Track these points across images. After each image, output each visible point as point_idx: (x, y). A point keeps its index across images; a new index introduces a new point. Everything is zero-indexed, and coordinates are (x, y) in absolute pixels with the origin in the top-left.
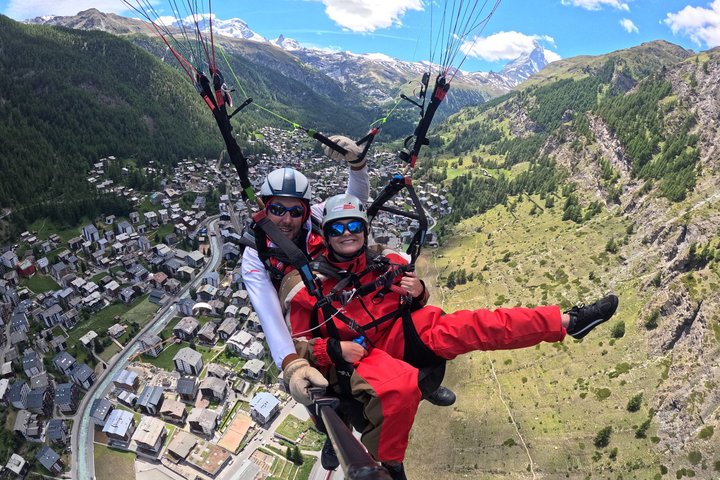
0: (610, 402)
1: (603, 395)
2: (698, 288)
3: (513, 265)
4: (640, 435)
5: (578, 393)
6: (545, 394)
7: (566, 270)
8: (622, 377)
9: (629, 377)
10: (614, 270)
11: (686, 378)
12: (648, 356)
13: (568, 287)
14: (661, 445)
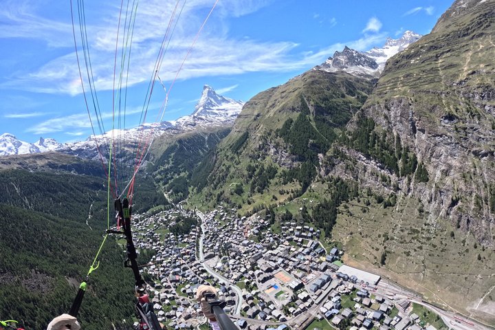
0: (470, 251)
1: (467, 251)
2: (464, 210)
3: (392, 239)
4: (484, 250)
5: (462, 256)
6: (456, 263)
7: (414, 227)
8: (466, 243)
9: (467, 242)
10: (429, 217)
11: (480, 232)
12: (466, 234)
13: (422, 233)
14: (489, 248)
